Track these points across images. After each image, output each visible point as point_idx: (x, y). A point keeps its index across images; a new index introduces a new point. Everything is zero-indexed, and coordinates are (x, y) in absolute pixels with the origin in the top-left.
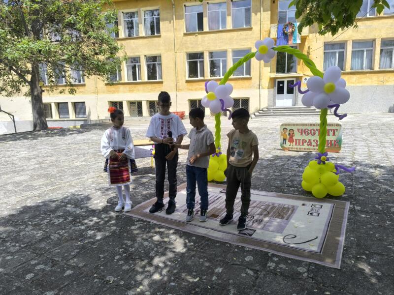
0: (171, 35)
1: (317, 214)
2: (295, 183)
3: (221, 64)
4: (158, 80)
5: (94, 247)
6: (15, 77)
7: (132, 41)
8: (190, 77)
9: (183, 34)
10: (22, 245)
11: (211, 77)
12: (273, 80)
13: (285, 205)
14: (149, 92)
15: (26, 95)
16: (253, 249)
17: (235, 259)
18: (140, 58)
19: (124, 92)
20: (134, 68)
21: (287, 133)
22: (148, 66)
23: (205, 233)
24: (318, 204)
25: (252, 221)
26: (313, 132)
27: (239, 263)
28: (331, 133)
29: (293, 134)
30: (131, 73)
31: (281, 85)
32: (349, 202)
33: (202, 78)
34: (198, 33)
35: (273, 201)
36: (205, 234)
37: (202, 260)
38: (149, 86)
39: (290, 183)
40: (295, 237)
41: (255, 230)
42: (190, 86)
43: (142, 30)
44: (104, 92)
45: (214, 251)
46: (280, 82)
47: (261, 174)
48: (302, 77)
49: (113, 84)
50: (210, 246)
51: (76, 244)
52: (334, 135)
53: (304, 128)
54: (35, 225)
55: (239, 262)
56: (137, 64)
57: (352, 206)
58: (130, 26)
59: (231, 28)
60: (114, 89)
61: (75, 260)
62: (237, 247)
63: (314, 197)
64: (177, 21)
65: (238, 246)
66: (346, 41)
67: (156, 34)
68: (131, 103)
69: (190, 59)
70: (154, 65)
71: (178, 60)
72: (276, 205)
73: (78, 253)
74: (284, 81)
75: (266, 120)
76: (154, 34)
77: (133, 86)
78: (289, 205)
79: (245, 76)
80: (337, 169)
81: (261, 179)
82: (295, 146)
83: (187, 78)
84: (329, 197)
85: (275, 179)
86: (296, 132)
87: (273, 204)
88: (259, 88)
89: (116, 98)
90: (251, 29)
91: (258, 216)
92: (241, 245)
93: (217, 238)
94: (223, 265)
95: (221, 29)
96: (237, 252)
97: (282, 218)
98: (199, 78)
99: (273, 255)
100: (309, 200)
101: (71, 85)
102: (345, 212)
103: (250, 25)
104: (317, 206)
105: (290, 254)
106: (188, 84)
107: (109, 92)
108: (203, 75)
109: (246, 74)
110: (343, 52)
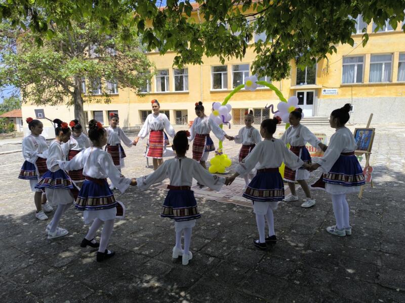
3: (244, 76)
4: (185, 91)
8: (214, 88)
11: (233, 87)
12: (293, 91)
14: (176, 102)
18: (168, 70)
22: (176, 78)
30: (160, 84)
31: (301, 96)
33: (226, 89)
38: (177, 97)
42: (214, 96)
44: (135, 102)
48: (321, 89)
56: (165, 76)
59: (254, 43)
65: (220, 202)
66: (365, 55)
69: (214, 72)
70: (182, 77)
71: (203, 73)
74: (303, 93)
77: (161, 96)
79: (265, 87)
83: (212, 90)
98: (223, 89)
101: (107, 96)
107: (140, 102)
108: (226, 86)
110: (362, 65)
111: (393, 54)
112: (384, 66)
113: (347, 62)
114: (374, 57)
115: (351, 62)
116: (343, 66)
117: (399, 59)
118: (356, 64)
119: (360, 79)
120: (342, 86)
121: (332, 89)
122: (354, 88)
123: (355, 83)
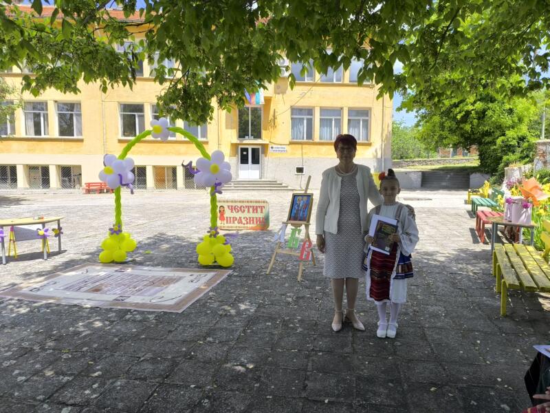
1: (196, 281)
4: (75, 137)
8: (124, 134)
12: (235, 146)
13: (174, 277)
14: (61, 153)
16: (121, 309)
18: (47, 103)
19: (20, 152)
20: (37, 116)
22: (61, 117)
23: (79, 302)
26: (242, 209)
29: (224, 211)
31: (245, 153)
32: (233, 270)
38: (62, 145)
40: (163, 297)
41: (130, 297)
46: (243, 150)
48: (267, 145)
53: (234, 204)
56: (42, 113)
57: (232, 273)
62: (106, 309)
66: (314, 107)
68: (31, 168)
69: (124, 112)
71: (107, 111)
72: (165, 277)
74: (247, 149)
77: (34, 142)
81: (168, 258)
83: (121, 137)
85: (183, 257)
89: (5, 159)
91: (141, 287)
92: (111, 307)
95: (167, 77)
96: (104, 312)
97: (163, 286)
100: (200, 271)
102: (223, 277)
104: (202, 275)
106: (122, 144)
109: (202, 137)
110: (311, 119)
111: (342, 108)
112: (333, 122)
113: (296, 115)
114: (324, 110)
115: (300, 114)
116: (292, 118)
117: (349, 116)
118: (305, 117)
119: (310, 136)
120: (291, 143)
121: (279, 146)
122: (304, 146)
123: (305, 140)
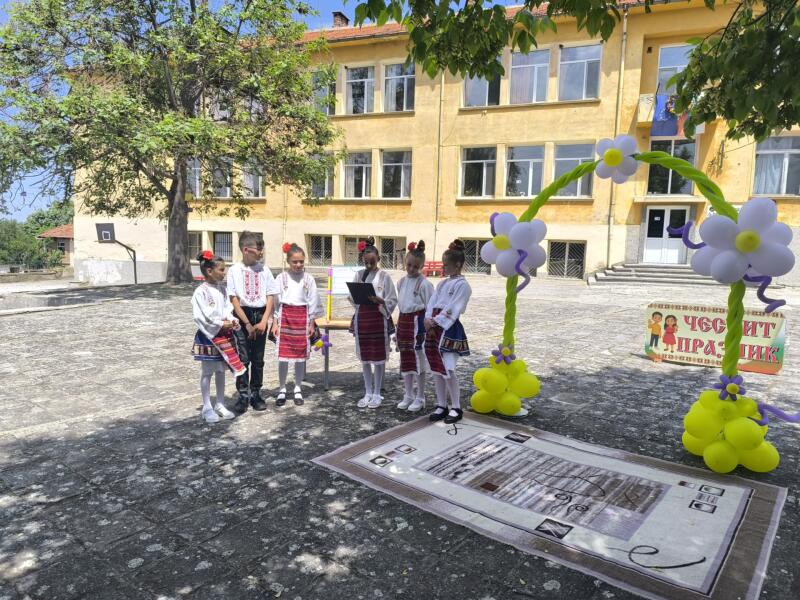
0: (434, 111)
1: (710, 508)
2: (670, 433)
3: (531, 171)
4: (402, 198)
5: (254, 521)
6: (146, 183)
7: (359, 122)
8: (465, 193)
9: (456, 111)
10: (128, 502)
11: (507, 195)
12: (640, 207)
13: (641, 479)
14: (384, 220)
15: (160, 217)
16: (563, 567)
17: (523, 582)
18: (371, 153)
19: (337, 218)
20: (359, 171)
21: (662, 324)
22: (386, 170)
23: (467, 519)
24: (715, 487)
25: (567, 507)
26: (719, 324)
27: (530, 592)
28: (760, 331)
29: (675, 325)
30: (352, 183)
31: (657, 219)
32: (787, 489)
33: (489, 198)
34: (488, 109)
35: (617, 470)
36: (468, 523)
37: (455, 576)
38: (385, 209)
39: (657, 433)
40: (657, 552)
41: (571, 528)
42: (464, 211)
43: (380, 102)
44: (298, 217)
45: (482, 560)
46: (653, 213)
47: (596, 408)
48: (703, 204)
49: (317, 203)
50: (473, 550)
51: (222, 512)
52: (766, 334)
53: (699, 314)
54: (154, 466)
55: (531, 589)
56: (364, 166)
57: (792, 499)
58: (358, 93)
59: (556, 100)
60: (318, 212)
61: (218, 542)
62: (530, 558)
63: (707, 468)
64: (449, 85)
65: (531, 556)
67: (405, 109)
68: (348, 240)
69: (468, 159)
70: (398, 170)
71: (444, 161)
72: (621, 478)
73: (224, 528)
74: (663, 211)
75: (619, 291)
76: (402, 109)
77: (353, 206)
78: (650, 482)
79: (579, 196)
80: (762, 413)
81: (595, 419)
82: (677, 353)
83: (460, 197)
84: (741, 473)
85: (627, 422)
86: (681, 322)
87: (616, 475)
88: (609, 223)
89: (320, 228)
90: (597, 103)
91: (580, 497)
92: (538, 554)
93: (489, 533)
94: (497, 592)
95: (534, 102)
96: (529, 569)
97: (633, 508)
98: (485, 197)
99: (604, 586)
100: (698, 475)
101: (242, 202)
102: (775, 509)
103: (596, 96)
104: (713, 491)
105: (643, 587)
106: (461, 208)
107: (308, 216)
108: (492, 191)
109: (582, 193)
113: (767, 148)
115: (775, 148)
116: (757, 155)
118: (787, 152)
123: (784, 194)
